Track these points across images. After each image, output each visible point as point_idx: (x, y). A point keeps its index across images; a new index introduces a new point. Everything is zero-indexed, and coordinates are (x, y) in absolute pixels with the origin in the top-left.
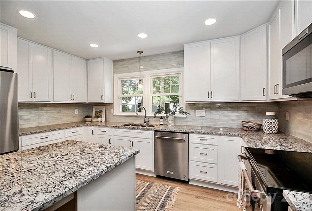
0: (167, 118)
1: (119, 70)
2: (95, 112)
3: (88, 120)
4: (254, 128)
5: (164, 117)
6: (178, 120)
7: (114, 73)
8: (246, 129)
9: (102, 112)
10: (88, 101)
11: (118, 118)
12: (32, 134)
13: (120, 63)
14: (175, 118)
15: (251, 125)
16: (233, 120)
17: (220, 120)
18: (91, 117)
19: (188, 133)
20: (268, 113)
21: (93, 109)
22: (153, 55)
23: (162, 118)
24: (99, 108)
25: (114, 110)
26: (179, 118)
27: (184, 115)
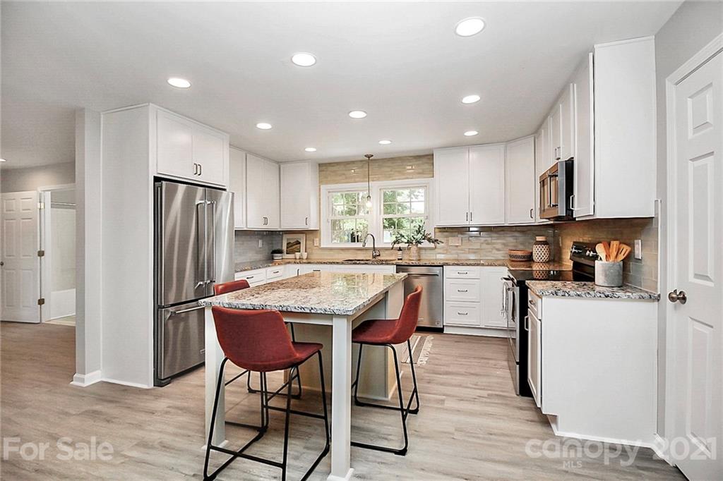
0: (409, 249)
1: (329, 179)
2: (288, 244)
3: (277, 257)
4: (524, 257)
5: (404, 249)
6: (423, 252)
7: (321, 182)
8: (514, 259)
9: (300, 243)
10: (280, 226)
11: (327, 252)
12: (241, 271)
13: (330, 168)
14: (420, 249)
15: (520, 253)
16: (498, 250)
17: (481, 249)
18: (280, 252)
19: (442, 266)
20: (539, 239)
21: (284, 238)
22: (386, 159)
23: (400, 249)
24: (293, 238)
25: (320, 240)
26: (425, 249)
27: (432, 245)
